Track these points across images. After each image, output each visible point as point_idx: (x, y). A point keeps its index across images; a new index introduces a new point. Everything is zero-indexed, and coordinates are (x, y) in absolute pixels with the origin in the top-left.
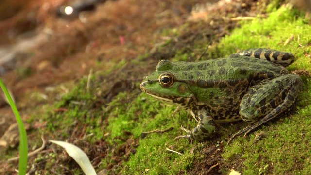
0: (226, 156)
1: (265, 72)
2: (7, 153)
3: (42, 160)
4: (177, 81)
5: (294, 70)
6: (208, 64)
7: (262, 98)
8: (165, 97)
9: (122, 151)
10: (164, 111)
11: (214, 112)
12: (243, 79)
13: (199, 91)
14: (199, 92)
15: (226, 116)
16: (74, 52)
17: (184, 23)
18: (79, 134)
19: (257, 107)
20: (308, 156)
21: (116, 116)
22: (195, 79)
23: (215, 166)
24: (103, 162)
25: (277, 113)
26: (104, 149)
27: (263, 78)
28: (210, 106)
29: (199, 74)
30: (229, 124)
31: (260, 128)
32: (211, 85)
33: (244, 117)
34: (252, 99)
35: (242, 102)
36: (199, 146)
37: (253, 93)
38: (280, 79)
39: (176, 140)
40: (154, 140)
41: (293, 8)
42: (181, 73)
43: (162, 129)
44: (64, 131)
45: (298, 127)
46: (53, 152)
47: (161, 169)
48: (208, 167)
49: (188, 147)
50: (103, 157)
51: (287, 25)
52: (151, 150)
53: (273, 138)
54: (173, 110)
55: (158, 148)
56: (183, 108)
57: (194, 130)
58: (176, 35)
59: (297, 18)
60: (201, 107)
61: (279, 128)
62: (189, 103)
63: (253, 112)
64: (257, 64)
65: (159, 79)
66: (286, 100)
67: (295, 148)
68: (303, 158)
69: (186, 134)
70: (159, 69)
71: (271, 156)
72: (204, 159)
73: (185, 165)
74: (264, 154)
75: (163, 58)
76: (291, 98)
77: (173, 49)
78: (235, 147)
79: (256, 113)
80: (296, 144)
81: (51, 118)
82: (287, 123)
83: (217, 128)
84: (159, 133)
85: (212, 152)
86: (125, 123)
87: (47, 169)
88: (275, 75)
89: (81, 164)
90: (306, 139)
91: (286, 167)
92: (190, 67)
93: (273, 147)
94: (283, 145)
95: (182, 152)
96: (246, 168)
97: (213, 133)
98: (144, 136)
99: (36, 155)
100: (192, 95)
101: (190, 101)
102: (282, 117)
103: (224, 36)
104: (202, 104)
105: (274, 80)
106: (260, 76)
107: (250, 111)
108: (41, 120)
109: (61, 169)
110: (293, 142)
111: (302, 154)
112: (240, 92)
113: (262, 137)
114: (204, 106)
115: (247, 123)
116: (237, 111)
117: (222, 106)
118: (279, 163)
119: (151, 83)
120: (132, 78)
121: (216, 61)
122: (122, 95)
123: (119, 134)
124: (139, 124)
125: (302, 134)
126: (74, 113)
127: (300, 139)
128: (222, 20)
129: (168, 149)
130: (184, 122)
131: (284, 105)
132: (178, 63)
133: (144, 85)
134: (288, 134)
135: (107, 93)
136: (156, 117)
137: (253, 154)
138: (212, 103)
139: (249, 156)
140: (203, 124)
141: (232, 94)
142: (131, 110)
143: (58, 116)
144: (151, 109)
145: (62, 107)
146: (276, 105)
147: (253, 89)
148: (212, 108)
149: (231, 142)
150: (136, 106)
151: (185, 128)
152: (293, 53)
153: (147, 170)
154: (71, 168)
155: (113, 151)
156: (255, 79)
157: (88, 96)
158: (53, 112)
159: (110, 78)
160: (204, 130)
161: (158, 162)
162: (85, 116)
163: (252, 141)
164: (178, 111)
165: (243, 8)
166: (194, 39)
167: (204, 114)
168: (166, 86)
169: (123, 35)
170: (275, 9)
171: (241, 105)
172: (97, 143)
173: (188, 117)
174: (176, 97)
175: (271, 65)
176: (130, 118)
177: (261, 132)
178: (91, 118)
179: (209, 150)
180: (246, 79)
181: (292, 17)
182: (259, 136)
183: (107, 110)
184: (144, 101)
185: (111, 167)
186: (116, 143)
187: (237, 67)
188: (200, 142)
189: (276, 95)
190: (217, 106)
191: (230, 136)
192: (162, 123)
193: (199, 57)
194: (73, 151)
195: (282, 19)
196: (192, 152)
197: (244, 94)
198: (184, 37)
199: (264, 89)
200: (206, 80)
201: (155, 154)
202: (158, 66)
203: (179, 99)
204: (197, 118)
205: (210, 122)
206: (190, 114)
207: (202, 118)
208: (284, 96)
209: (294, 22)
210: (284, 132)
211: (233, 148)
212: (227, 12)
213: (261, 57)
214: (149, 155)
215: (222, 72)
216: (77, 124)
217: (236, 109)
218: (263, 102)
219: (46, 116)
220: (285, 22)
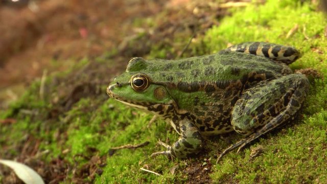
1: (263, 71)
4: (152, 83)
6: (192, 62)
7: (260, 104)
8: (138, 104)
9: (85, 172)
10: (137, 122)
11: (199, 122)
12: (235, 81)
13: (180, 95)
14: (180, 97)
15: (214, 126)
17: (161, 11)
18: (31, 152)
19: (253, 115)
22: (176, 80)
26: (63, 170)
28: (194, 115)
29: (180, 75)
30: (218, 136)
31: (256, 141)
32: (195, 88)
33: (237, 128)
34: (247, 105)
35: (234, 109)
36: (181, 165)
37: (248, 98)
38: (281, 80)
39: (153, 158)
43: (135, 144)
49: (167, 165)
52: (122, 169)
53: (274, 153)
55: (130, 168)
57: (174, 145)
58: (151, 26)
60: (183, 117)
62: (168, 112)
63: (248, 121)
64: (252, 61)
65: (130, 81)
66: (289, 106)
67: (300, 166)
68: (311, 178)
69: (166, 149)
70: (130, 69)
71: (271, 176)
74: (262, 173)
76: (295, 104)
84: (132, 149)
85: (198, 171)
88: (275, 75)
92: (170, 67)
93: (273, 165)
98: (112, 152)
100: (171, 101)
101: (171, 109)
104: (185, 112)
106: (256, 76)
113: (260, 153)
114: (187, 114)
116: (228, 121)
117: (210, 113)
119: (120, 86)
120: (97, 80)
121: (202, 59)
123: (81, 150)
127: (307, 155)
129: (142, 169)
130: (162, 135)
132: (154, 61)
133: (112, 88)
136: (127, 129)
137: (248, 174)
139: (244, 176)
140: (186, 138)
141: (222, 100)
146: (276, 112)
148: (197, 117)
149: (221, 160)
151: (164, 142)
155: (74, 171)
159: (69, 81)
160: (187, 145)
162: (39, 129)
163: (247, 158)
164: (155, 121)
166: (174, 31)
167: (187, 124)
168: (139, 91)
171: (234, 113)
172: (54, 163)
173: (167, 128)
174: (152, 104)
175: (269, 63)
176: (95, 131)
177: (259, 147)
178: (45, 130)
180: (239, 81)
182: (256, 151)
183: (65, 120)
184: (112, 109)
187: (228, 66)
188: (182, 159)
189: (276, 100)
190: (203, 114)
192: (134, 137)
196: (173, 172)
197: (236, 99)
198: (161, 29)
200: (190, 82)
201: (127, 175)
202: (129, 66)
203: (156, 106)
205: (195, 135)
206: (170, 125)
207: (184, 129)
208: (286, 101)
211: (222, 168)
213: (258, 52)
215: (209, 72)
217: (227, 118)
218: (260, 108)
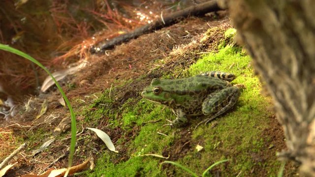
0: (194, 136)
1: (218, 85)
2: (61, 135)
3: (82, 140)
4: (163, 91)
5: (235, 84)
6: (183, 81)
7: (216, 101)
8: (156, 101)
9: (130, 134)
10: (156, 109)
11: (186, 110)
12: (204, 90)
13: (177, 97)
15: (194, 112)
16: (101, 74)
17: (168, 56)
18: (104, 124)
19: (213, 106)
20: (244, 136)
21: (127, 112)
22: (175, 90)
23: (187, 143)
24: (119, 141)
25: (225, 110)
26: (119, 133)
27: (216, 89)
29: (177, 87)
30: (196, 117)
31: (214, 119)
32: (184, 93)
33: (205, 113)
34: (210, 102)
35: (203, 103)
36: (177, 131)
37: (210, 98)
38: (226, 90)
39: (163, 127)
40: (150, 127)
41: (234, 46)
42: (166, 86)
43: (155, 120)
44: (96, 122)
45: (238, 119)
46: (88, 135)
47: (154, 145)
48: (183, 143)
49: (170, 131)
50: (119, 138)
51: (230, 57)
52: (148, 133)
53: (223, 125)
54: (162, 108)
55: (152, 132)
56: (168, 107)
57: (174, 121)
58: (163, 63)
59: (236, 52)
60: (178, 107)
61: (226, 119)
62: (171, 105)
63: (210, 110)
64: (212, 80)
65: (153, 90)
66: (230, 102)
67: (236, 132)
68: (241, 138)
69: (170, 123)
70: (153, 84)
71: (222, 136)
72: (181, 138)
73: (169, 142)
74: (217, 135)
75: (155, 77)
76: (233, 101)
77: (162, 72)
78: (200, 131)
79: (212, 110)
80: (237, 129)
81: (88, 114)
82: (231, 116)
83: (189, 120)
84: (153, 123)
85: (185, 134)
86: (132, 117)
87: (85, 145)
88: (224, 87)
89: (106, 142)
90: (243, 126)
91: (231, 143)
92: (172, 83)
93: (223, 131)
94: (229, 130)
95: (167, 134)
96: (206, 144)
97: (186, 123)
98: (144, 124)
99: (78, 136)
100: (172, 100)
101: (172, 103)
102: (228, 113)
103: (192, 64)
104: (179, 105)
105: (223, 90)
106: (214, 88)
107: (208, 109)
108: (81, 115)
109: (94, 145)
110: (235, 128)
111: (241, 135)
112: (202, 98)
113: (216, 125)
114: (180, 106)
115: (206, 117)
116: (201, 109)
117: (192, 106)
118: (226, 141)
119: (148, 92)
120: (136, 89)
121: (187, 79)
122: (130, 100)
123: (129, 123)
124: (141, 117)
125: (240, 123)
126: (101, 111)
127: (239, 126)
128: (191, 54)
129: (158, 133)
130: (168, 116)
131: (229, 105)
132: (164, 80)
133: (144, 93)
134: (232, 123)
135: (121, 99)
136: (151, 113)
137: (210, 136)
138: (185, 104)
139: (208, 136)
140: (179, 117)
141: (197, 99)
142: (136, 109)
143: (92, 113)
144: (148, 108)
145: (94, 107)
146: (224, 105)
147: (210, 95)
148: (185, 107)
149: (197, 128)
150: (139, 106)
151: (169, 119)
152: (234, 73)
153: (146, 145)
154: (99, 145)
155: (125, 134)
156: (211, 89)
157: (110, 101)
158: (89, 111)
159: (123, 90)
160: (180, 121)
161: (153, 140)
162: (108, 113)
163: (210, 127)
164: (165, 109)
165: (204, 46)
166: (174, 66)
167: (180, 111)
168: (157, 94)
169: (131, 64)
170: (223, 47)
171: (203, 105)
172: (116, 129)
173: (171, 113)
174: (163, 101)
175: (221, 81)
176: (136, 114)
177: (216, 122)
178: (111, 114)
179: (184, 133)
180: (206, 90)
181: (234, 52)
182: (214, 124)
183: (121, 109)
184: (144, 103)
185: (124, 143)
186: (127, 129)
187: (200, 83)
188: (178, 128)
189: (224, 99)
190: (188, 106)
191: (196, 124)
192: (155, 117)
193: (177, 76)
194: (100, 134)
195: (228, 53)
196: (173, 134)
197: (204, 99)
198: (168, 65)
199: (217, 96)
200: (181, 90)
201: (150, 136)
202: (152, 82)
203: (165, 102)
204: (176, 114)
205: (184, 116)
206: (172, 111)
207: (179, 113)
208: (229, 100)
209: (235, 55)
210: (230, 122)
211: (197, 132)
212: (194, 49)
213: (215, 76)
214: (147, 136)
215: (191, 85)
216: (103, 117)
217: (200, 107)
218: (216, 103)
219: (85, 113)
220: (229, 55)
